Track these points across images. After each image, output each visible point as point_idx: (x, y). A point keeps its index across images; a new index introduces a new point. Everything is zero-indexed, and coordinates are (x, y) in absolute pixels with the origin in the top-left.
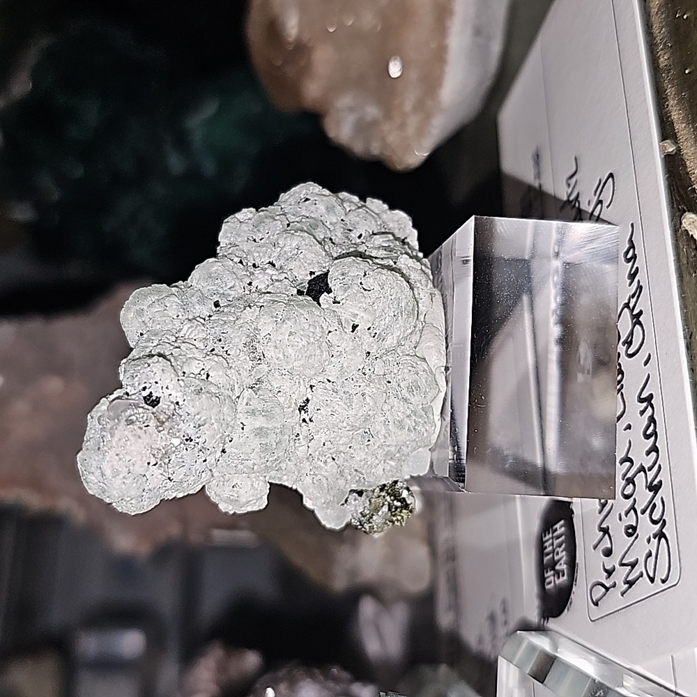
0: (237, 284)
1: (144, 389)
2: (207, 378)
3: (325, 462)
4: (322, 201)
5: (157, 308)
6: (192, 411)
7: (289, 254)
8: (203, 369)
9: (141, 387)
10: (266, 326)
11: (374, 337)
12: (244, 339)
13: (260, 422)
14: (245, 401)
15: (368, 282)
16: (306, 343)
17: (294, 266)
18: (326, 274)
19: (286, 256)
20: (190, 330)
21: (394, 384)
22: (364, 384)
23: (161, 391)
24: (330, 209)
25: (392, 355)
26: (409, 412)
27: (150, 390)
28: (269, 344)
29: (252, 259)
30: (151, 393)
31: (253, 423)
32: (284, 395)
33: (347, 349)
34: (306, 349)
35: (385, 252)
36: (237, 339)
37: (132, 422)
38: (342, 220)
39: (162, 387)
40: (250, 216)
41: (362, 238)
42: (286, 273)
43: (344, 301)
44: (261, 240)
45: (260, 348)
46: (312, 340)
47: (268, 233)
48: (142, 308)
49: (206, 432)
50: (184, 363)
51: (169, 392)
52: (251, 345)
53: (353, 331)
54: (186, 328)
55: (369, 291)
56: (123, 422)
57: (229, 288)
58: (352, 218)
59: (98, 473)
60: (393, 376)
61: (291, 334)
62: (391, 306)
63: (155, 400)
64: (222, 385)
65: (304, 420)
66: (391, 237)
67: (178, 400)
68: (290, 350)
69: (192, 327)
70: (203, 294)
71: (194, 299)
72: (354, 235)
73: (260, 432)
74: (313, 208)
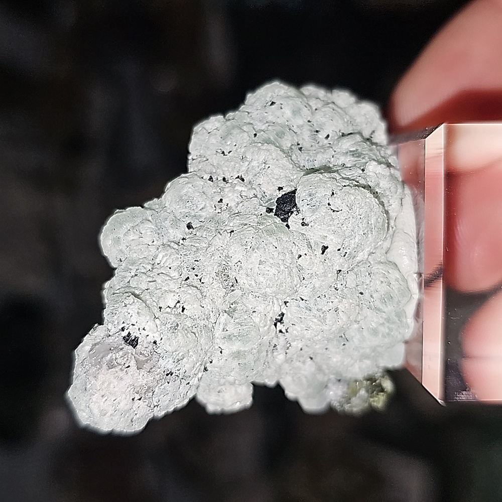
0: (208, 205)
1: (123, 329)
2: (183, 311)
3: (304, 362)
4: (288, 104)
5: (132, 237)
6: (170, 349)
7: (257, 169)
8: (179, 302)
9: (120, 327)
10: (237, 253)
11: (345, 255)
12: (216, 269)
13: (236, 346)
14: (221, 327)
15: (336, 203)
16: (277, 272)
17: (262, 182)
18: (294, 192)
19: (254, 171)
20: (165, 258)
21: (367, 295)
22: (337, 300)
23: (139, 332)
24: (296, 112)
25: (363, 266)
26: (381, 321)
27: (128, 330)
28: (240, 272)
29: (222, 173)
30: (129, 332)
31: (230, 348)
32: (259, 316)
33: (318, 273)
34: (277, 278)
35: (353, 159)
36: (209, 269)
37: (113, 367)
38: (309, 121)
39: (139, 329)
40: (218, 125)
41: (329, 138)
42: (255, 189)
43: (312, 224)
44: (229, 153)
45: (232, 274)
46: (282, 267)
47: (236, 145)
48: (118, 236)
49: (186, 365)
50: (159, 298)
51: (146, 333)
52: (223, 274)
53: (323, 253)
54: (160, 256)
55: (337, 211)
56: (105, 366)
57: (201, 210)
58: (319, 118)
59: (87, 410)
60: (366, 287)
61: (261, 263)
62: (360, 225)
63: (134, 340)
64: (197, 317)
65: (281, 331)
66: (358, 138)
67: (156, 339)
68: (261, 279)
69: (166, 255)
70: (175, 217)
71: (167, 223)
72: (322, 135)
73: (237, 355)
74: (279, 113)
